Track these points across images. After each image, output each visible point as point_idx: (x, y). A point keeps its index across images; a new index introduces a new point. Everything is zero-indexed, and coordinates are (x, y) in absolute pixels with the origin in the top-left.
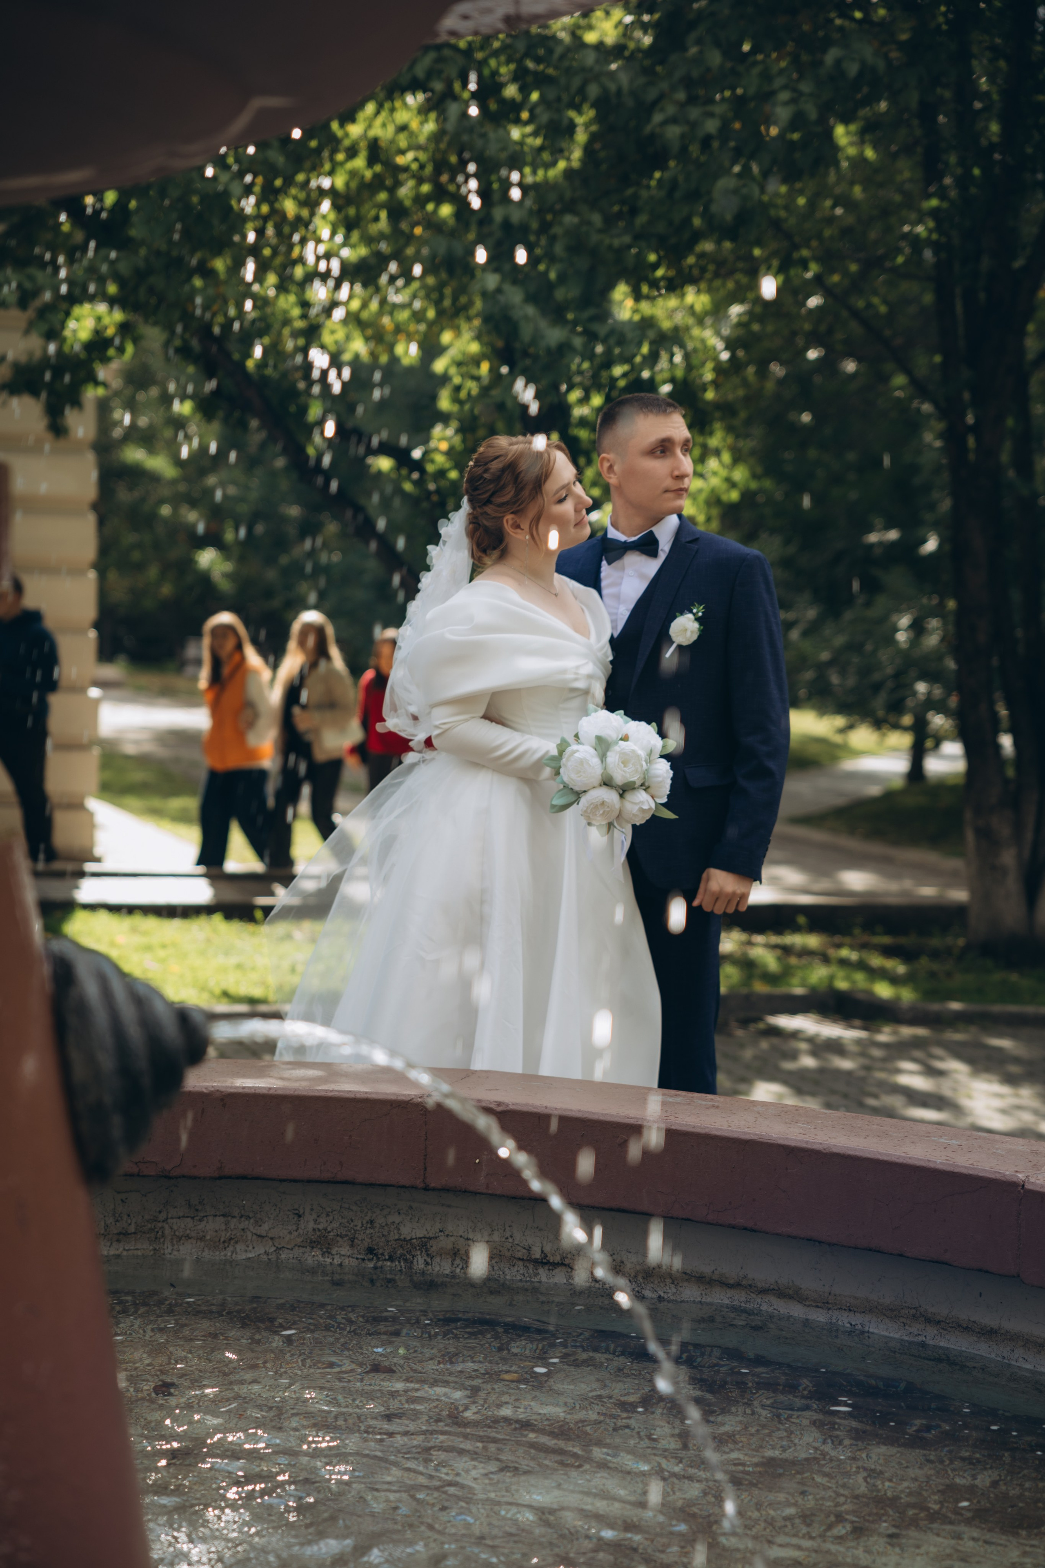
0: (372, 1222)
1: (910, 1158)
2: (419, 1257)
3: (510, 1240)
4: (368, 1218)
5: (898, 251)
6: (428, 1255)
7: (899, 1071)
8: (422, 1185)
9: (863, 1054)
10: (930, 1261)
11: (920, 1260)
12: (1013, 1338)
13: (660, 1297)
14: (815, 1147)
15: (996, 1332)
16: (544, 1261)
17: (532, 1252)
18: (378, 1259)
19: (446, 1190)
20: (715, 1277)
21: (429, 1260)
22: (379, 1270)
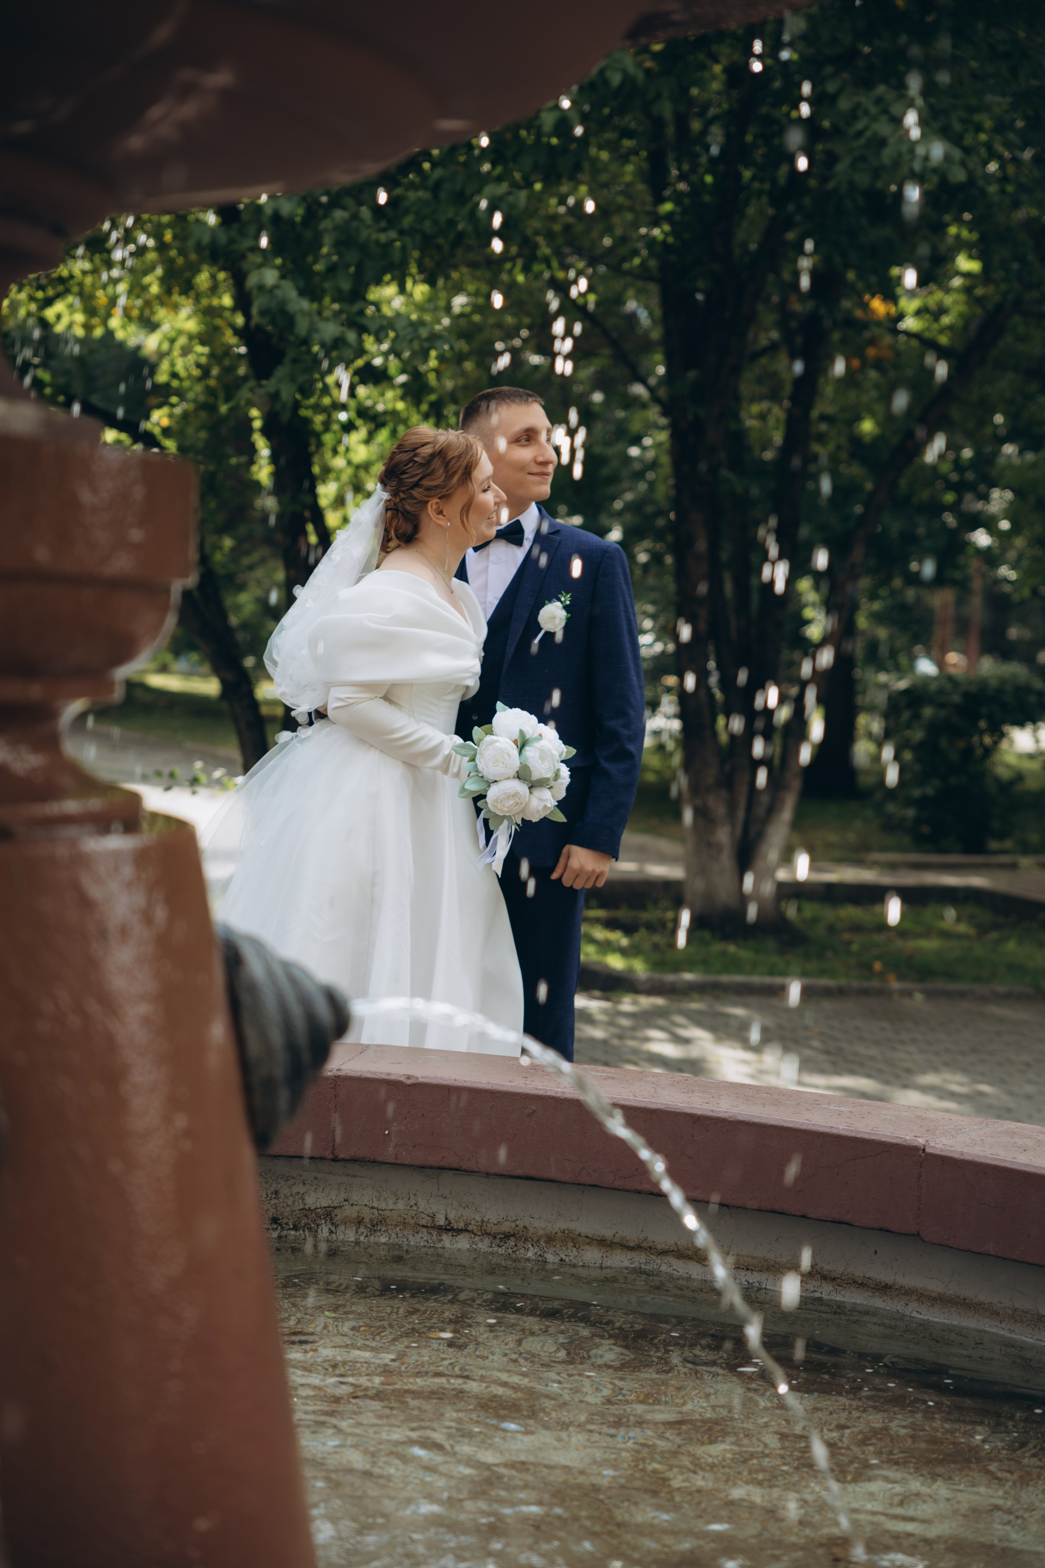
0: (276, 1192)
1: (814, 1125)
2: (324, 1226)
3: (415, 1208)
4: (272, 1189)
5: (635, 253)
6: (332, 1224)
7: (648, 1040)
8: (331, 1156)
9: (611, 1024)
10: (831, 1222)
11: (823, 1220)
12: (907, 1293)
13: (562, 1260)
14: (721, 1115)
15: (890, 1287)
16: (448, 1227)
17: (436, 1220)
18: (283, 1228)
19: (354, 1160)
20: (616, 1240)
21: (333, 1229)
22: (284, 1239)
